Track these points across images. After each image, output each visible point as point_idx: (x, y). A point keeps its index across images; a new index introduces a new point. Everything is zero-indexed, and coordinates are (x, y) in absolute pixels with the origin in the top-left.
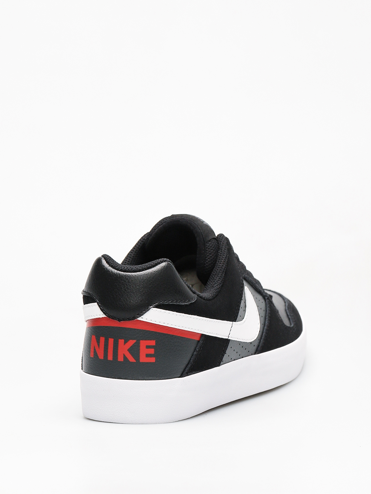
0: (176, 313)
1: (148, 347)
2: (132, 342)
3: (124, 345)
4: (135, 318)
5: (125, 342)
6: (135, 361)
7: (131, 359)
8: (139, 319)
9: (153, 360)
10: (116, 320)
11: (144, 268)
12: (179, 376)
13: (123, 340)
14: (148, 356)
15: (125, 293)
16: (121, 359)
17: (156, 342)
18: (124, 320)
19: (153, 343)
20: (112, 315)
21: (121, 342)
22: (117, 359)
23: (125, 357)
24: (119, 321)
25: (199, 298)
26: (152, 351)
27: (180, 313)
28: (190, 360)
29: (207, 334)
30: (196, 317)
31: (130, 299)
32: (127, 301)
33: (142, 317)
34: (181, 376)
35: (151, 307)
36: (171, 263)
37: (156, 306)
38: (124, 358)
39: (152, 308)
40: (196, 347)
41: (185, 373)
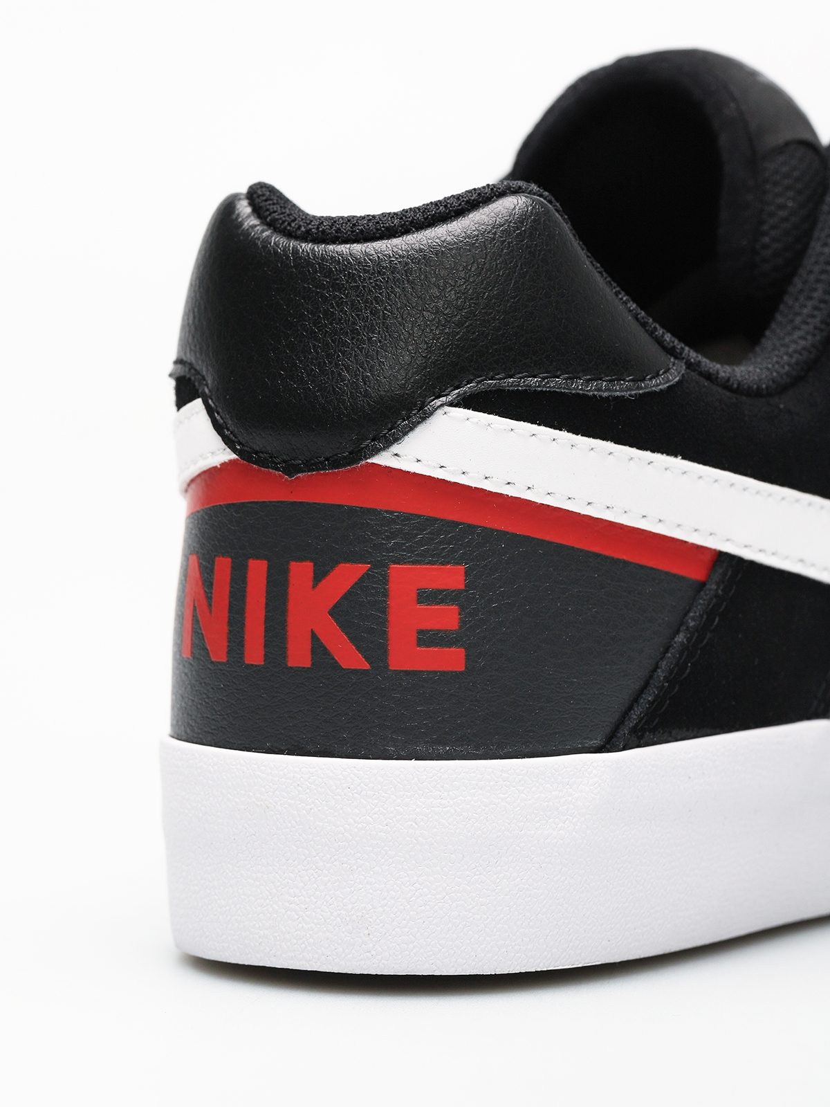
0: (570, 435)
1: (429, 597)
2: (346, 575)
3: (314, 587)
4: (359, 453)
5: (319, 576)
6: (367, 666)
7: (349, 657)
8: (383, 459)
9: (452, 659)
10: (277, 469)
11: (412, 222)
12: (596, 742)
13: (309, 565)
14: (428, 638)
15: (317, 339)
16: (299, 656)
17: (467, 573)
18: (309, 466)
19: (452, 576)
20: (258, 449)
21: (300, 572)
22: (285, 657)
23: (318, 648)
24: (290, 475)
25: (694, 375)
26: (447, 617)
27: (591, 440)
28: (655, 670)
29: (748, 555)
30: (678, 463)
31: (337, 366)
32: (323, 372)
33: (395, 448)
34: (608, 745)
35: (438, 402)
36: (550, 202)
37: (463, 399)
38: (313, 652)
39: (446, 408)
40: (688, 611)
41: (624, 731)
